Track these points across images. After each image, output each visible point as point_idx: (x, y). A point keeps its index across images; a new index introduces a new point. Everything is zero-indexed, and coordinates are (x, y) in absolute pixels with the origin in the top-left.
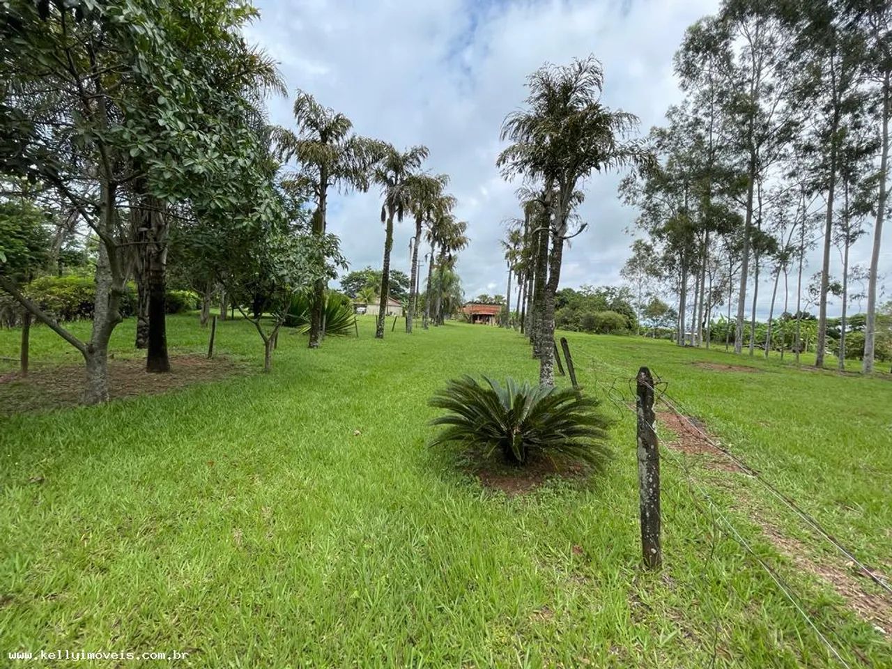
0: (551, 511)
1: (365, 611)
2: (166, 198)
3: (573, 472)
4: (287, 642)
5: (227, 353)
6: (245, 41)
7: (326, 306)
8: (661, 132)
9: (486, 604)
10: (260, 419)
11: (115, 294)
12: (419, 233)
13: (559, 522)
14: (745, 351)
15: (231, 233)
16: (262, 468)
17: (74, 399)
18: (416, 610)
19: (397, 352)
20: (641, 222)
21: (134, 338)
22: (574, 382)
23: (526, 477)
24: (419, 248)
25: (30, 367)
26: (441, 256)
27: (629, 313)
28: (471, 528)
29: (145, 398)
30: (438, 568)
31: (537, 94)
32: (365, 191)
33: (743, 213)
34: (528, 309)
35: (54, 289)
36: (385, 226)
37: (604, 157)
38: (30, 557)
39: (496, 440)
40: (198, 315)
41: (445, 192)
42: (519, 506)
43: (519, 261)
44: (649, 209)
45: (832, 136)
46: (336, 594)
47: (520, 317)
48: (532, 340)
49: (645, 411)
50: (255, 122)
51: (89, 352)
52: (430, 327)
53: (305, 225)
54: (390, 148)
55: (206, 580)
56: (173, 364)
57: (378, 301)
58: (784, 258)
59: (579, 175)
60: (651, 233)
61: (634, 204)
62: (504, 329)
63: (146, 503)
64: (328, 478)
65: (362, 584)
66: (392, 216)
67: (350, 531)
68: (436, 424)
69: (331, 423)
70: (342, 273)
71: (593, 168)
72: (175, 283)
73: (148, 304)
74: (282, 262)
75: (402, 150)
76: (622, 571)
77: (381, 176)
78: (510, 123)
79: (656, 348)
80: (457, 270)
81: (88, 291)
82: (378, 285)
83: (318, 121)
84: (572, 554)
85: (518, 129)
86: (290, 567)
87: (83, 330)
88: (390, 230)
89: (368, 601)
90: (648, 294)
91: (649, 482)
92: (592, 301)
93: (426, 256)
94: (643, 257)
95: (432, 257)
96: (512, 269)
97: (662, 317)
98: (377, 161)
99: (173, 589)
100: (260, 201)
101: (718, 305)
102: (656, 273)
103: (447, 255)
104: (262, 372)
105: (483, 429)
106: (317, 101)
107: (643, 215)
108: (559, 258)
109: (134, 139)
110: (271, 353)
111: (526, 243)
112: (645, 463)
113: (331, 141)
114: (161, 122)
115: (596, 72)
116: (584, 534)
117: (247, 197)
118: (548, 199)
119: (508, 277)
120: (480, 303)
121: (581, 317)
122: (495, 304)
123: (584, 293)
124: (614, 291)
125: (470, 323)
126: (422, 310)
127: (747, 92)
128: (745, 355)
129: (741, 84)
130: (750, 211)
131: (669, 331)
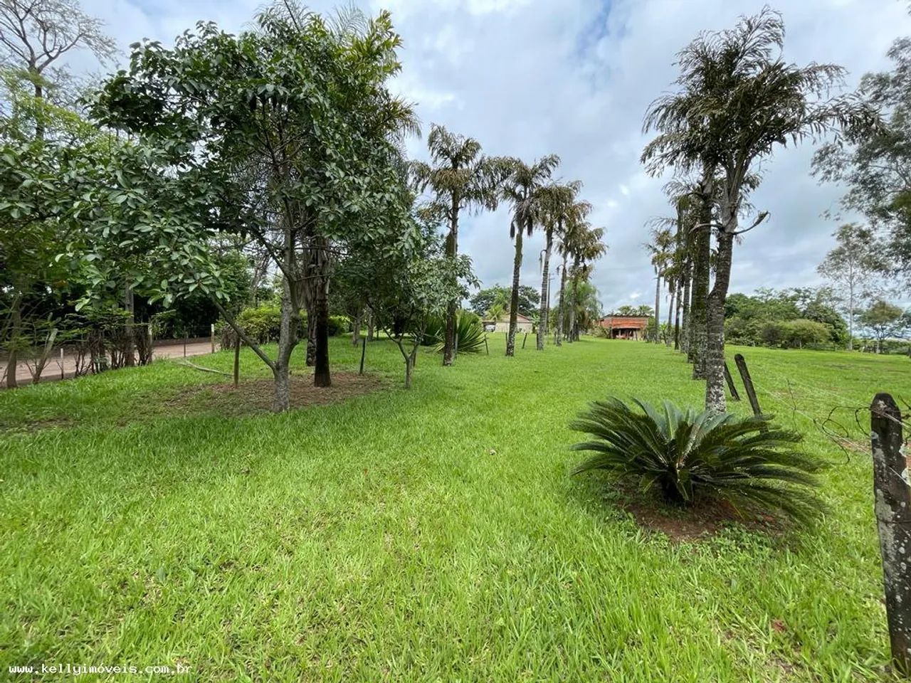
0: (732, 568)
1: (511, 641)
2: (331, 237)
3: (763, 522)
4: (437, 655)
5: (374, 370)
6: (389, 92)
7: (458, 325)
8: (880, 80)
9: (654, 669)
10: (404, 432)
11: (295, 321)
12: (550, 245)
13: (747, 586)
15: (379, 263)
16: (406, 478)
17: (266, 407)
18: (567, 653)
19: (529, 370)
20: (852, 201)
21: (305, 357)
22: (756, 410)
23: (695, 521)
24: (551, 260)
25: (239, 380)
26: (574, 267)
27: (834, 321)
28: (626, 572)
29: (314, 408)
30: (590, 610)
31: (690, 70)
32: (494, 210)
34: (684, 320)
35: (253, 319)
36: (514, 242)
37: (792, 127)
38: (243, 533)
39: (654, 473)
40: (351, 337)
41: (578, 199)
42: (688, 555)
43: (670, 265)
44: (864, 182)
46: (481, 616)
47: (673, 329)
48: (691, 356)
49: (888, 454)
50: (396, 161)
51: (277, 369)
52: (563, 343)
53: (439, 249)
54: (518, 162)
55: (366, 578)
56: (334, 379)
57: (508, 318)
59: (754, 155)
60: (869, 213)
61: (837, 179)
62: (653, 344)
63: (317, 501)
64: (467, 496)
65: (507, 612)
66: (521, 231)
67: (492, 554)
68: (578, 449)
69: (468, 440)
70: (473, 291)
71: (775, 143)
72: (333, 309)
73: (315, 328)
74: (420, 286)
75: (530, 164)
76: (854, 669)
77: (510, 193)
78: (656, 111)
79: (883, 366)
80: (593, 281)
81: (274, 320)
82: (506, 302)
83: (450, 149)
84: (771, 630)
85: (664, 116)
86: (435, 579)
87: (272, 350)
88: (519, 246)
89: (513, 631)
90: (866, 295)
91: (898, 552)
92: (772, 307)
93: (558, 269)
94: (855, 246)
95: (564, 270)
96: (661, 275)
97: (891, 325)
98: (505, 178)
99: (340, 580)
100: (403, 231)
102: (878, 267)
103: (582, 265)
104: (404, 388)
105: (636, 460)
106: (448, 131)
107: (853, 192)
108: (728, 258)
109: (309, 192)
110: (411, 370)
111: (679, 243)
112: (891, 526)
113: (461, 166)
114: (328, 174)
115: (774, 26)
116: (787, 606)
117: (392, 229)
118: (708, 190)
119: (656, 285)
120: (621, 316)
121: (759, 329)
122: (640, 316)
123: (762, 298)
124: (807, 294)
125: (610, 338)
126: (554, 325)
131: (903, 344)
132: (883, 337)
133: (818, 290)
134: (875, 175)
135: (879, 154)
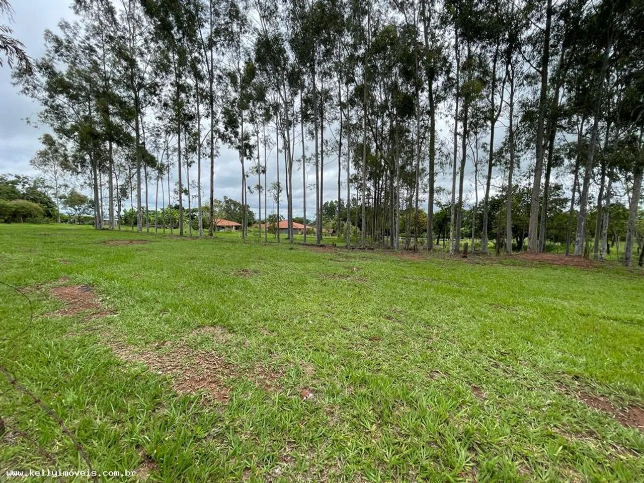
14: (144, 230)
27: (47, 202)
33: (134, 134)
44: (52, 107)
45: (177, 102)
58: (161, 171)
60: (58, 130)
90: (66, 186)
97: (83, 207)
101: (125, 198)
107: (46, 111)
124: (26, 180)
127: (128, 47)
128: (144, 233)
129: (124, 38)
130: (138, 135)
131: (92, 219)
132: (80, 214)
133: (35, 179)
134: (59, 105)
135: (61, 92)
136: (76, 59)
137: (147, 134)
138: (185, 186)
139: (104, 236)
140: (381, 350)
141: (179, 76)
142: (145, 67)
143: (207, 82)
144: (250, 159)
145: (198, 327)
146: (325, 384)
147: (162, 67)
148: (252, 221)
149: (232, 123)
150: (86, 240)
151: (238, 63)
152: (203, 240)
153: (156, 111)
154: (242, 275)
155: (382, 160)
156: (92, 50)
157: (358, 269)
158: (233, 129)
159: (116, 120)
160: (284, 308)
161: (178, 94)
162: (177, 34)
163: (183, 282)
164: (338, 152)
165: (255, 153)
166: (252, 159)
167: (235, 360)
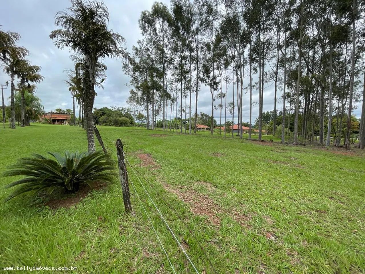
3: (102, 186)
14: (166, 130)
20: (132, 82)
23: (78, 196)
26: (20, 84)
27: (131, 118)
31: (76, 8)
33: (162, 85)
37: (110, 51)
41: (17, 44)
43: (78, 93)
44: (134, 78)
45: (181, 65)
58: (173, 101)
59: (99, 56)
60: (136, 87)
61: (128, 75)
62: (73, 126)
71: (105, 55)
76: (118, 219)
85: (66, 22)
90: (137, 111)
91: (124, 182)
92: (116, 113)
93: (7, 83)
94: (134, 96)
95: (12, 84)
96: (74, 96)
97: (142, 119)
101: (158, 115)
102: (139, 103)
103: (26, 84)
107: (132, 80)
112: (122, 175)
115: (106, 11)
119: (73, 100)
120: (57, 113)
121: (112, 120)
122: (66, 114)
123: (113, 109)
124: (125, 109)
125: (51, 124)
126: (9, 117)
127: (161, 44)
128: (165, 131)
129: (160, 40)
130: (164, 85)
131: (145, 124)
132: (141, 123)
133: (127, 108)
134: (137, 77)
135: (137, 71)
136: (142, 55)
137: (168, 84)
138: (183, 108)
139: (151, 132)
140: (328, 222)
141: (182, 52)
142: (168, 52)
143: (195, 52)
144: (216, 90)
145: (198, 181)
146: (282, 234)
147: (175, 50)
148: (215, 125)
149: (207, 71)
150: (145, 134)
151: (212, 37)
152: (192, 135)
153: (171, 72)
154: (215, 155)
155: (314, 79)
156: (148, 49)
157: (295, 159)
158: (207, 75)
159: (155, 79)
160: (244, 178)
161: (181, 61)
162: (181, 32)
163: (186, 156)
164: (275, 79)
165: (219, 86)
166: (217, 90)
167: (220, 203)
